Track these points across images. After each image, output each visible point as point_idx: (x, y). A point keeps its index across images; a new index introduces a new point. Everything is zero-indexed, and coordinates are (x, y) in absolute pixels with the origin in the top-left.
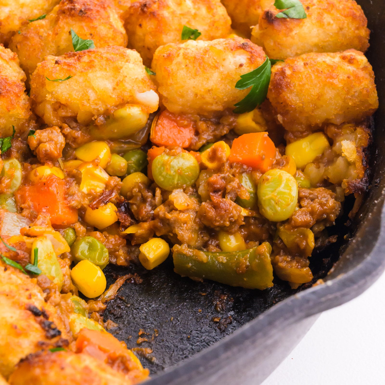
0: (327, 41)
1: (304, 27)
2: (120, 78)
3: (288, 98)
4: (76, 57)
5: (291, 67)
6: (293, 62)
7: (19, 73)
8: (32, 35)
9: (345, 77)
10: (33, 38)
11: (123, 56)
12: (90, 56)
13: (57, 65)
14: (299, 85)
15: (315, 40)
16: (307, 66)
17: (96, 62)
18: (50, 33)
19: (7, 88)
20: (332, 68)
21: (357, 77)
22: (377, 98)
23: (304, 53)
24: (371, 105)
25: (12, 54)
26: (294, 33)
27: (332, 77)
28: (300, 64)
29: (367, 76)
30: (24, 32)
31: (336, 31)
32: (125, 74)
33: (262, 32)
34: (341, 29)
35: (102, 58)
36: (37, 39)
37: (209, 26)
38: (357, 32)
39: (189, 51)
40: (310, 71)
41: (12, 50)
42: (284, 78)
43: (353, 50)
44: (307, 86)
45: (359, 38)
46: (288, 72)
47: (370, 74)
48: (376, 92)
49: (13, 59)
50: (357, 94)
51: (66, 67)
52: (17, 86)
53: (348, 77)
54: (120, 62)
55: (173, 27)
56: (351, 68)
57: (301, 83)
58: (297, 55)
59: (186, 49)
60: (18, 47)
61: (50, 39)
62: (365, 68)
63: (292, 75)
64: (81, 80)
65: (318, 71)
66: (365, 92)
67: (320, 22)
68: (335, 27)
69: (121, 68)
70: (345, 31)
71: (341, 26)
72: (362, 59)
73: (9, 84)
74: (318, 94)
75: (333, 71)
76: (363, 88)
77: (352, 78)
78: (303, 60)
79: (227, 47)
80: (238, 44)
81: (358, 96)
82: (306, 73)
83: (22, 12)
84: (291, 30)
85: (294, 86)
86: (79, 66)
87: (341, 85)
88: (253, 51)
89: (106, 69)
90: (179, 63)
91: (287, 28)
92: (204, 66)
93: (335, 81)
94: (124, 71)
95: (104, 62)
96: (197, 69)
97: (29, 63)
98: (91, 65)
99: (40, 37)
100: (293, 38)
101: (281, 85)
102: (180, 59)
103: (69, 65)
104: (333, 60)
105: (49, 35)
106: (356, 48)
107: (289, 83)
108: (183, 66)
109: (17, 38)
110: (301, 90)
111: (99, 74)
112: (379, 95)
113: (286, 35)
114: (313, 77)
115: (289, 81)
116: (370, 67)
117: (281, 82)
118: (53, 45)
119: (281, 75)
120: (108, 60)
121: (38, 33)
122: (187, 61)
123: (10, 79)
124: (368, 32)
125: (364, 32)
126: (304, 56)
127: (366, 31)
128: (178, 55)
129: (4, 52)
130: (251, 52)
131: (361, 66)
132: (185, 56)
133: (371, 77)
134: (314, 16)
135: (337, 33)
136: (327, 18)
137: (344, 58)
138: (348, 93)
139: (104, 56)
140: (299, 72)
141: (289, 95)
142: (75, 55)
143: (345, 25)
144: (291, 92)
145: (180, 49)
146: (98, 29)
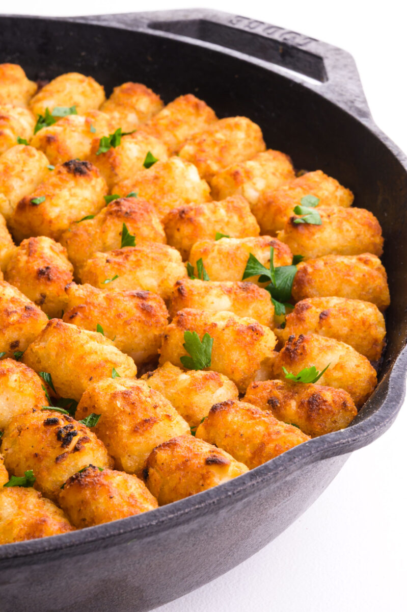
0: (346, 246)
1: (325, 232)
2: (165, 276)
3: (310, 292)
4: (124, 256)
5: (313, 266)
6: (314, 262)
7: (68, 265)
8: (81, 232)
9: (361, 275)
10: (82, 234)
11: (166, 254)
12: (136, 255)
13: (108, 264)
14: (319, 281)
15: (334, 244)
16: (327, 265)
17: (143, 262)
18: (98, 230)
19: (58, 275)
20: (349, 267)
21: (371, 276)
22: (389, 296)
23: (324, 255)
24: (383, 301)
25: (61, 248)
26: (316, 237)
27: (349, 275)
28: (320, 264)
29: (381, 275)
30: (74, 230)
31: (354, 237)
32: (169, 272)
33: (287, 236)
34: (358, 236)
35: (148, 257)
36: (85, 236)
37: (240, 233)
38: (372, 239)
39: (223, 247)
40: (329, 269)
41: (62, 245)
42: (306, 275)
43: (368, 254)
44: (326, 283)
45: (374, 244)
46: (310, 270)
47: (383, 275)
48: (388, 289)
49: (63, 252)
50: (371, 291)
51: (116, 266)
52: (67, 274)
53: (364, 276)
54: (164, 262)
55: (208, 232)
56: (366, 268)
57: (321, 280)
58: (318, 257)
59: (220, 245)
60: (69, 242)
61: (98, 236)
62: (378, 269)
63: (313, 272)
64: (130, 278)
65: (336, 269)
66: (378, 289)
67: (340, 229)
68: (352, 234)
69: (166, 267)
70: (361, 237)
71: (358, 233)
72: (377, 261)
73: (59, 272)
74: (336, 290)
75: (350, 270)
76: (377, 286)
77: (367, 276)
78: (323, 260)
79: (257, 244)
80: (267, 242)
81: (372, 292)
82: (325, 271)
83: (70, 213)
84: (313, 234)
85: (315, 282)
86: (128, 265)
87: (357, 283)
88: (280, 248)
89: (152, 268)
90: (214, 258)
91: (310, 232)
92: (236, 261)
93: (352, 279)
94: (168, 270)
95: (150, 262)
96: (230, 263)
97: (78, 257)
98: (138, 264)
99: (89, 234)
100: (315, 241)
101: (303, 281)
102: (215, 254)
103: (119, 264)
104: (350, 261)
105: (97, 232)
106: (372, 253)
107: (311, 280)
108: (218, 260)
109: (67, 235)
110: (321, 286)
111: (146, 272)
112: (391, 293)
113: (309, 238)
114: (332, 274)
115: (311, 277)
116: (383, 269)
117: (303, 278)
118: (100, 242)
119: (304, 272)
120: (153, 259)
121: (87, 231)
122: (221, 256)
123: (60, 268)
124: (382, 240)
125: (379, 240)
126: (325, 257)
127: (380, 239)
128: (213, 251)
129: (55, 245)
130: (278, 249)
131: (376, 267)
132: (220, 252)
133: (384, 277)
134: (334, 224)
135: (355, 239)
136: (346, 226)
137: (360, 259)
138: (363, 289)
139: (150, 255)
140: (320, 270)
141: (310, 290)
142: (122, 253)
143: (362, 233)
144: (312, 287)
145: (215, 245)
146: (141, 230)
